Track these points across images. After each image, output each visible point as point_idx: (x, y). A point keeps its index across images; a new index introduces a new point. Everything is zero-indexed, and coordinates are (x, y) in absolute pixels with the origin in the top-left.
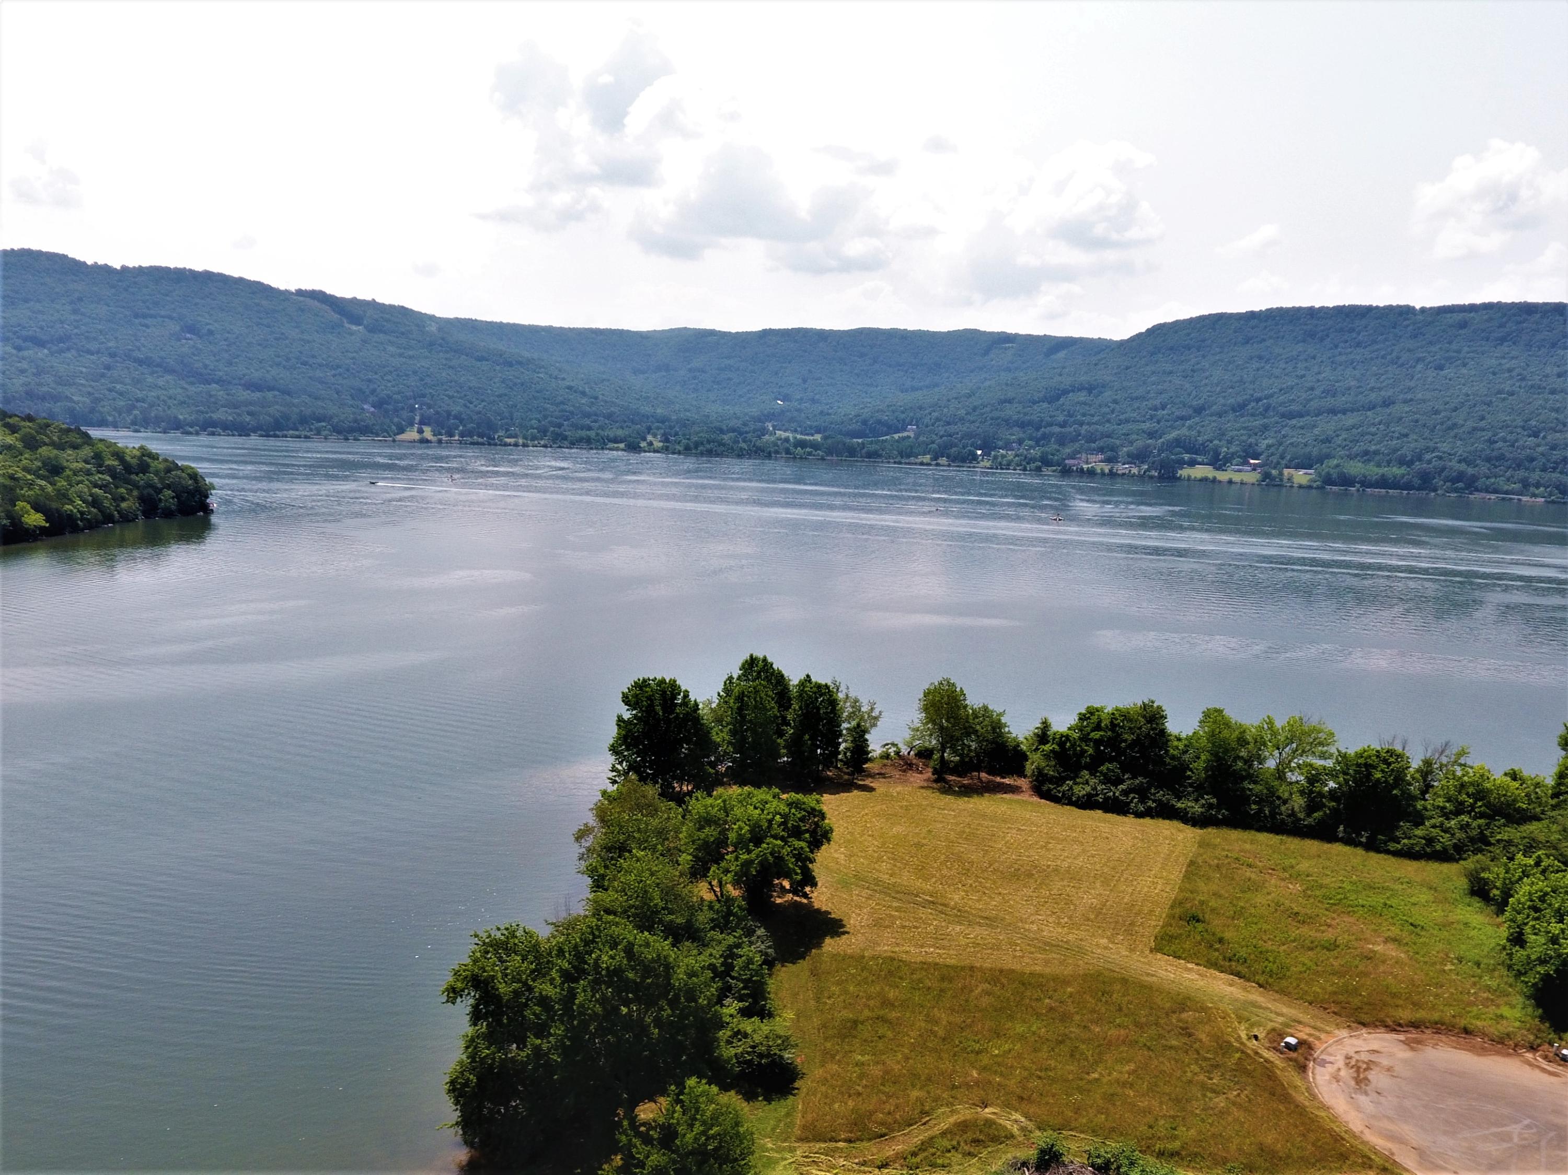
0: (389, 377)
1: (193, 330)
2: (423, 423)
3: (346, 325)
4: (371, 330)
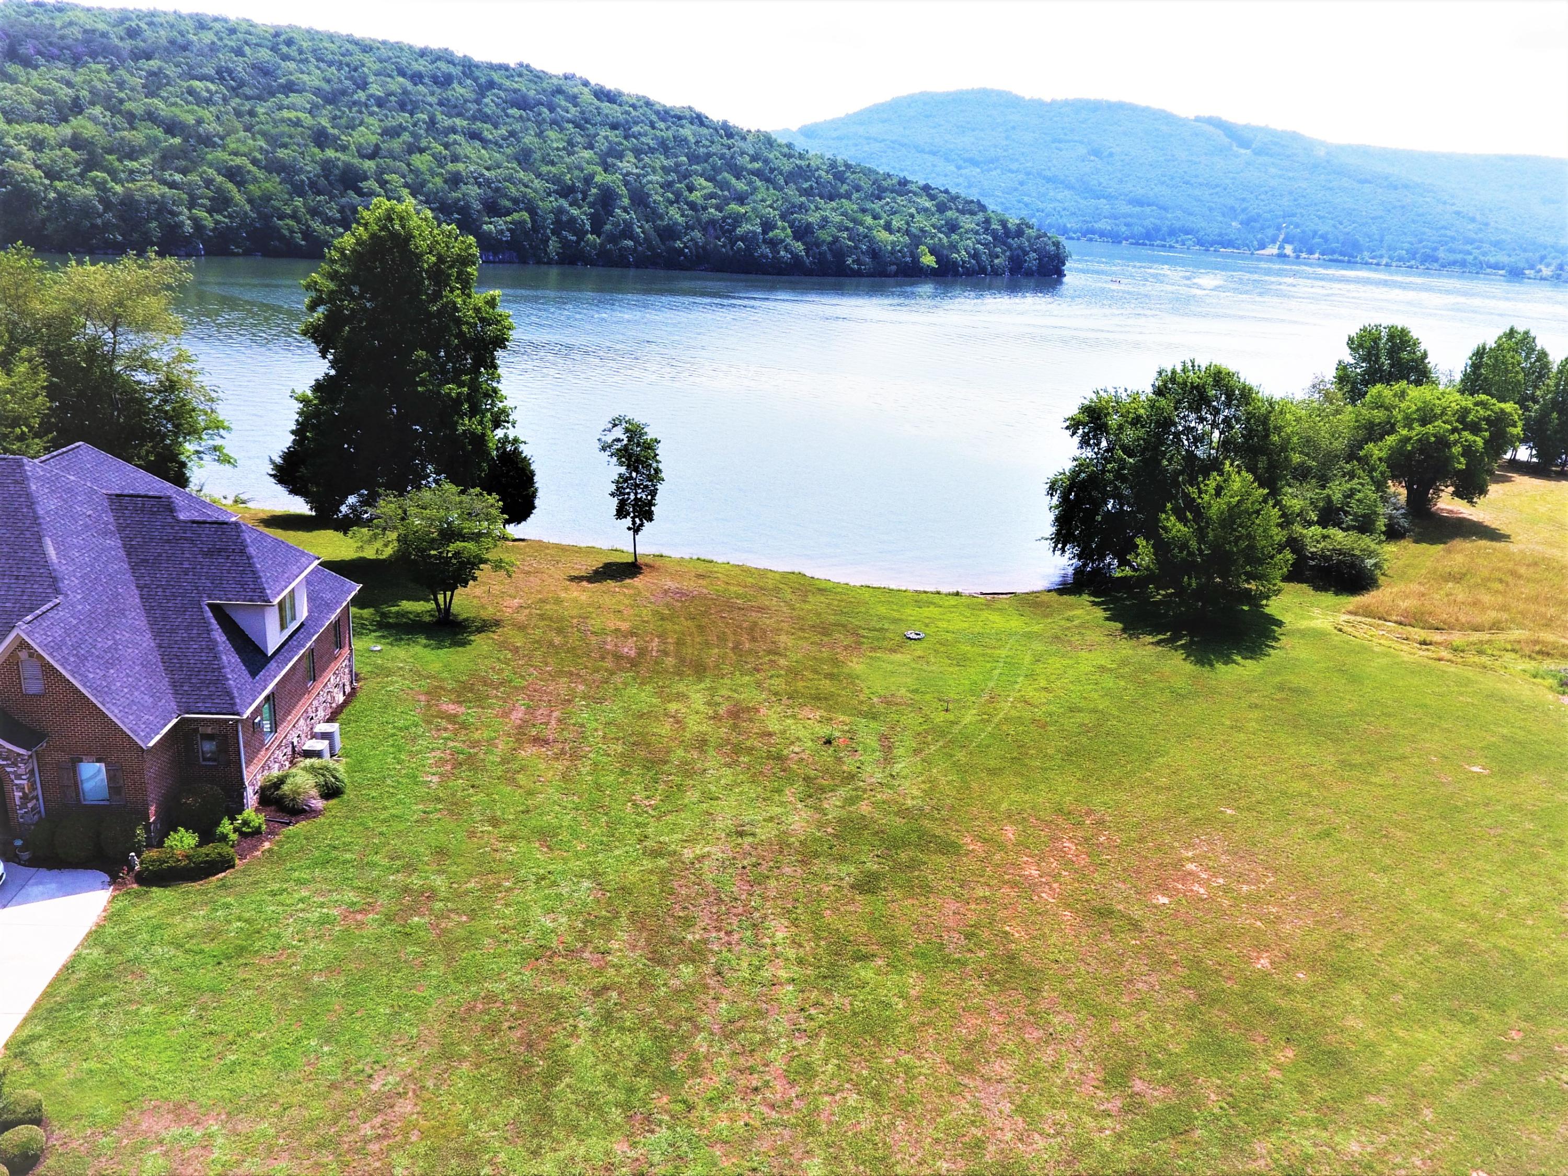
1: (1096, 153)
2: (1287, 241)
3: (1235, 148)
4: (1258, 153)
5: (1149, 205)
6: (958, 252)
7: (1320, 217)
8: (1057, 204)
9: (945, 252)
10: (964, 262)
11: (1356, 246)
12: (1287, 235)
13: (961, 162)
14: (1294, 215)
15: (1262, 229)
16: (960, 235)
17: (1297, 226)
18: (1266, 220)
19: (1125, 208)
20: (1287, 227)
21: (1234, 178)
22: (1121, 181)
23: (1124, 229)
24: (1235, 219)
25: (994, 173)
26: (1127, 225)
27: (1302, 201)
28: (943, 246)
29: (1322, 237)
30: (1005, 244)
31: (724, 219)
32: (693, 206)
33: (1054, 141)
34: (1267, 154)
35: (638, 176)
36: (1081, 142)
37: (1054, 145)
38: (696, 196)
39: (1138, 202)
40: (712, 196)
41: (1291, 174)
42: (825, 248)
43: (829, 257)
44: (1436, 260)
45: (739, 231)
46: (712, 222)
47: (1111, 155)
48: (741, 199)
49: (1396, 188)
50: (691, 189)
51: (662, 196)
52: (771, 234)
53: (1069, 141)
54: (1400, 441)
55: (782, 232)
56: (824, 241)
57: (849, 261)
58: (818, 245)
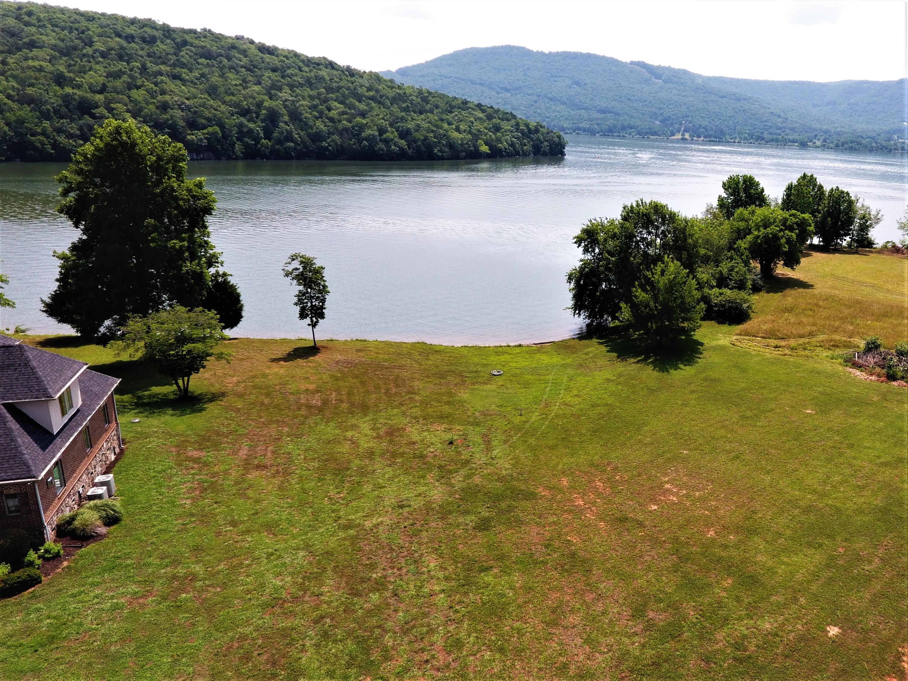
0: (670, 107)
1: (577, 83)
2: (685, 131)
3: (653, 79)
4: (665, 82)
5: (609, 112)
6: (502, 143)
7: (702, 117)
8: (557, 113)
9: (494, 143)
10: (506, 149)
11: (722, 133)
12: (685, 127)
13: (499, 90)
14: (688, 116)
15: (672, 124)
16: (502, 133)
17: (690, 122)
18: (672, 119)
19: (596, 115)
20: (685, 123)
21: (654, 96)
22: (592, 99)
23: (596, 127)
24: (657, 119)
25: (519, 96)
26: (597, 124)
27: (691, 108)
28: (492, 139)
29: (704, 128)
30: (528, 137)
31: (353, 127)
32: (331, 120)
33: (552, 77)
34: (671, 83)
35: (293, 101)
36: (568, 77)
37: (552, 79)
38: (333, 114)
39: (603, 111)
40: (344, 113)
41: (685, 94)
42: (420, 143)
43: (423, 148)
44: (763, 139)
45: (363, 135)
46: (346, 130)
47: (586, 84)
48: (363, 115)
49: (740, 100)
50: (329, 109)
51: (311, 114)
52: (384, 136)
53: (561, 77)
54: (755, 238)
55: (391, 134)
56: (419, 139)
57: (436, 151)
58: (415, 142)
